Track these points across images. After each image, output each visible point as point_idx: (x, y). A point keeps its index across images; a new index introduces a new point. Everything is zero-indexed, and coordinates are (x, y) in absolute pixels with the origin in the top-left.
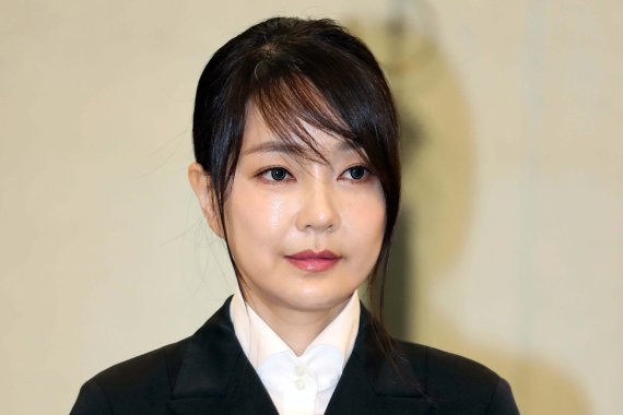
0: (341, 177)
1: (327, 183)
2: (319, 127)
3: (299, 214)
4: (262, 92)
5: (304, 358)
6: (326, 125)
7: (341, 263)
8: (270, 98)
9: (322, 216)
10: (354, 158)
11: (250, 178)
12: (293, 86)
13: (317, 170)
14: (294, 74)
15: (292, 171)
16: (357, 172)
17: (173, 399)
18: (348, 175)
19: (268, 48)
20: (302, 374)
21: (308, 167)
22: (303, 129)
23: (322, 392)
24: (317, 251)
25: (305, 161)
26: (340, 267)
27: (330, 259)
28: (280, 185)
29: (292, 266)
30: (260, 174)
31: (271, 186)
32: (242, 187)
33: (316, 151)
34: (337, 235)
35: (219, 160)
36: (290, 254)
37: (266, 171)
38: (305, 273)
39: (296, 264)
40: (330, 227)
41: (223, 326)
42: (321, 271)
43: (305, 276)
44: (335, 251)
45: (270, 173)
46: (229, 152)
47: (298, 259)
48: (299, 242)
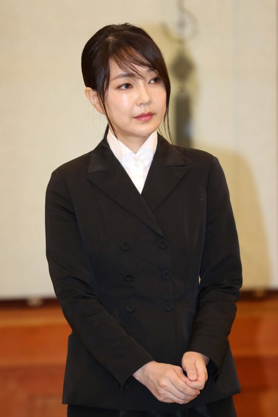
0: (149, 83)
1: (145, 86)
2: (139, 65)
3: (137, 100)
4: (115, 56)
5: (138, 154)
6: (142, 64)
7: (154, 116)
8: (119, 58)
9: (146, 99)
10: (154, 74)
11: (115, 89)
12: (126, 51)
13: (141, 82)
14: (125, 47)
15: (131, 83)
16: (156, 80)
17: (88, 175)
18: (152, 82)
19: (111, 38)
20: (137, 161)
21: (137, 81)
22: (134, 67)
23: (145, 167)
24: (146, 113)
25: (136, 79)
26: (154, 117)
27: (151, 115)
28: (128, 90)
29: (137, 120)
30: (119, 87)
31: (124, 91)
32: (112, 94)
33: (140, 75)
34: (152, 105)
35: (101, 85)
36: (136, 116)
37: (122, 86)
38: (142, 122)
39: (138, 119)
40: (149, 103)
41: (105, 145)
42: (148, 120)
43: (143, 123)
44: (152, 111)
45: (124, 86)
46: (104, 81)
47: (138, 117)
48: (139, 111)
